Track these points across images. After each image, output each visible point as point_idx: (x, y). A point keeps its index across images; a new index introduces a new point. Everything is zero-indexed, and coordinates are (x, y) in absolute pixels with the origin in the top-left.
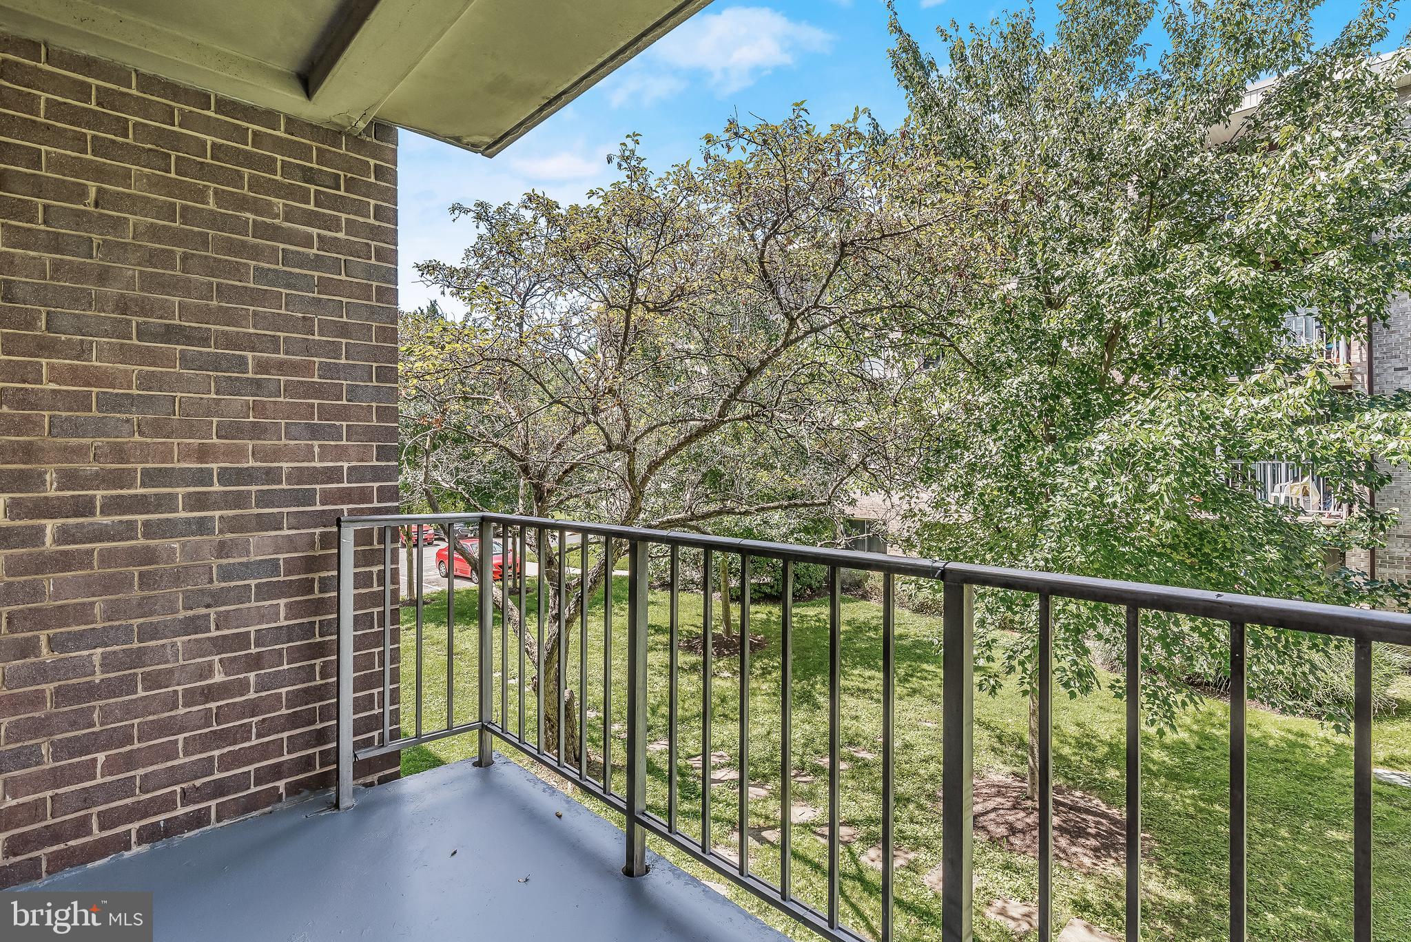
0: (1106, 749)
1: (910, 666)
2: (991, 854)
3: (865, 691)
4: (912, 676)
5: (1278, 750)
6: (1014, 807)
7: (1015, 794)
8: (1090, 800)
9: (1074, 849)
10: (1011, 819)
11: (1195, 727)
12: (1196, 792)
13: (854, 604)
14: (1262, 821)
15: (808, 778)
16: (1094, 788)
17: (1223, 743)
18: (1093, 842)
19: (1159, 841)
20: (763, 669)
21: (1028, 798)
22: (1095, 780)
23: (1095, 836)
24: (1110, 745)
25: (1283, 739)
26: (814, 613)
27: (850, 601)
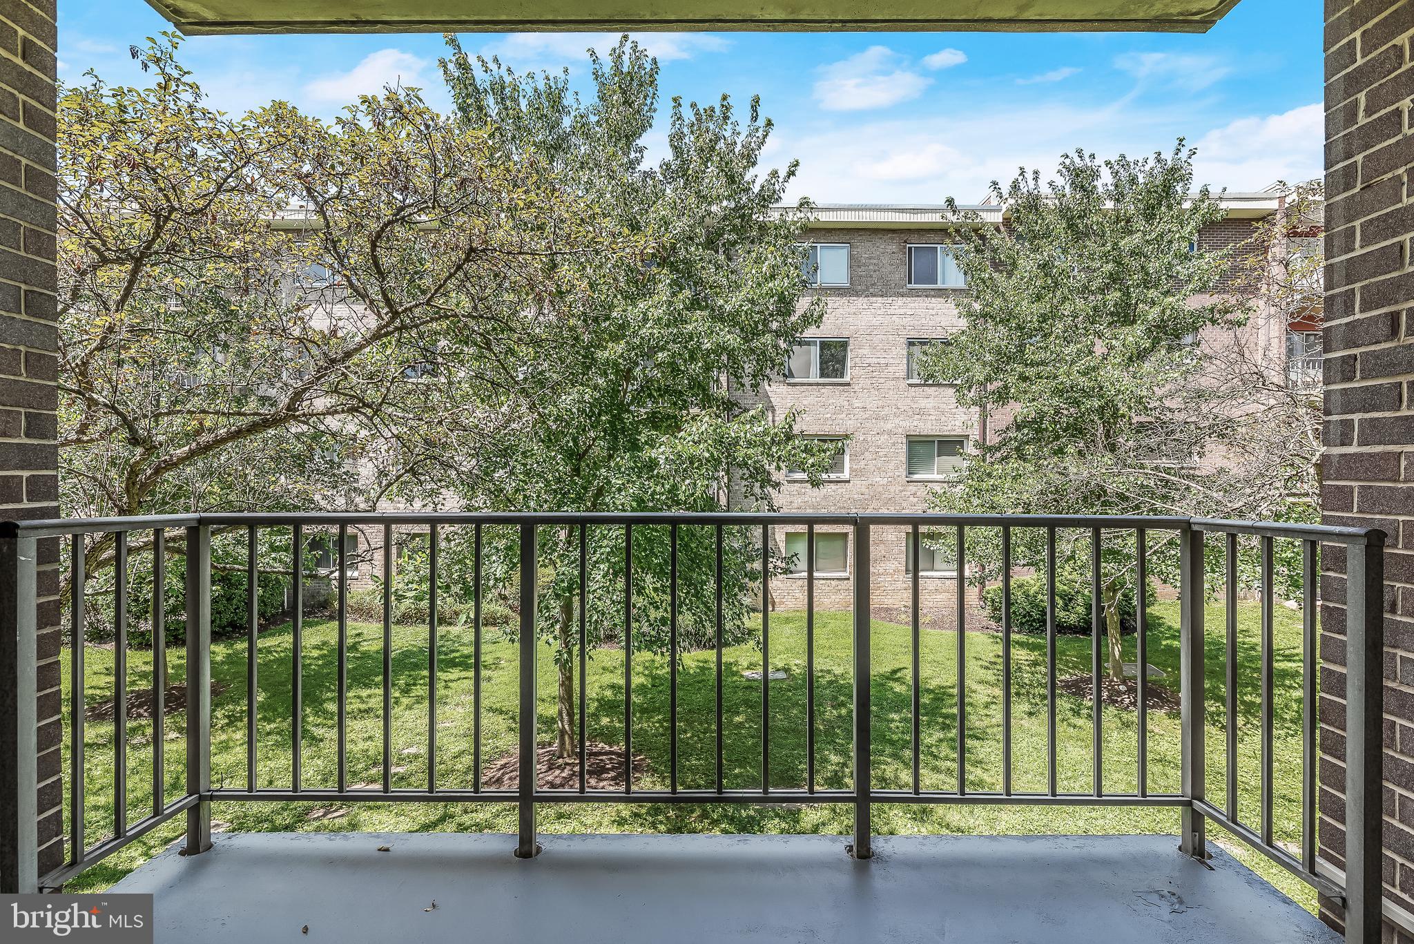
0: (596, 704)
1: (410, 676)
2: (544, 812)
3: (367, 711)
4: (415, 685)
5: (696, 674)
6: (550, 769)
7: (546, 759)
8: (596, 746)
9: (601, 784)
10: (550, 778)
11: (647, 672)
12: (660, 717)
13: (324, 626)
14: (701, 724)
15: (341, 812)
16: (597, 736)
17: (667, 679)
18: (612, 774)
19: (651, 758)
20: (228, 717)
21: (559, 758)
22: (596, 729)
23: (612, 769)
24: (598, 700)
25: (698, 667)
26: (277, 643)
27: (317, 624)
